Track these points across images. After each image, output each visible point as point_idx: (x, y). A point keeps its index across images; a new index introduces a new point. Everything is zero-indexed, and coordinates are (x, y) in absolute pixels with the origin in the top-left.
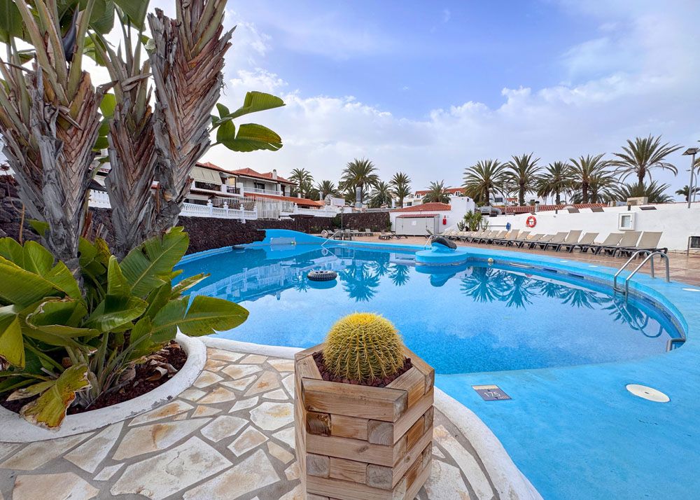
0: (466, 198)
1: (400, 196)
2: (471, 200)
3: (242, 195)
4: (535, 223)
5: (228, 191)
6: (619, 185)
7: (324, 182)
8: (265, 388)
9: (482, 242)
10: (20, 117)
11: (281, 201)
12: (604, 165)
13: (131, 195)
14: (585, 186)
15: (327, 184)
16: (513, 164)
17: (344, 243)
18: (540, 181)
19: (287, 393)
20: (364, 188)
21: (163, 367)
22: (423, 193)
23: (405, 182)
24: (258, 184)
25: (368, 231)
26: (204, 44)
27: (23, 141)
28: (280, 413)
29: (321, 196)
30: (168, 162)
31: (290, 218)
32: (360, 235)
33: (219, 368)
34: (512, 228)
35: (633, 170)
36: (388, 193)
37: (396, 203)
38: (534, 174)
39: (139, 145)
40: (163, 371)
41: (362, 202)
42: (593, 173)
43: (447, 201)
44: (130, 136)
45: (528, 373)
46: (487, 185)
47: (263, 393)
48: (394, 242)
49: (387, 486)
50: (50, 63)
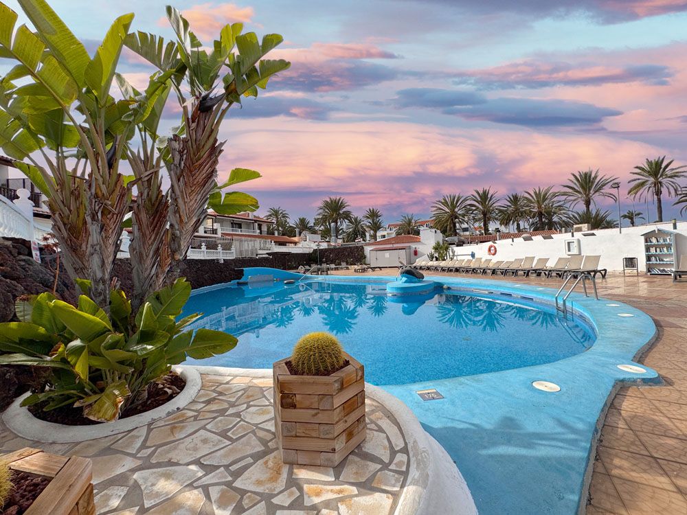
0: (434, 230)
1: (373, 230)
2: (438, 231)
3: (219, 235)
4: (496, 251)
5: (205, 232)
6: (570, 213)
7: (300, 219)
8: (251, 399)
9: (450, 270)
10: (63, 202)
11: (258, 240)
12: (554, 195)
13: (147, 256)
14: (540, 214)
15: (303, 221)
16: (475, 197)
17: (320, 278)
18: (501, 211)
19: (268, 400)
20: (339, 224)
21: (169, 388)
22: (395, 226)
23: (377, 216)
24: (236, 224)
25: (344, 265)
26: (205, 153)
27: (65, 220)
28: (263, 413)
29: (297, 232)
30: (178, 232)
31: (267, 256)
32: (336, 269)
33: (213, 388)
34: (476, 256)
35: (580, 199)
36: (362, 227)
37: (370, 236)
38: (494, 205)
39: (154, 219)
40: (169, 391)
41: (337, 237)
42: (547, 202)
43: (418, 233)
44: (147, 214)
45: (462, 379)
46: (454, 216)
47: (250, 402)
48: (370, 275)
49: (330, 436)
50: (99, 172)
